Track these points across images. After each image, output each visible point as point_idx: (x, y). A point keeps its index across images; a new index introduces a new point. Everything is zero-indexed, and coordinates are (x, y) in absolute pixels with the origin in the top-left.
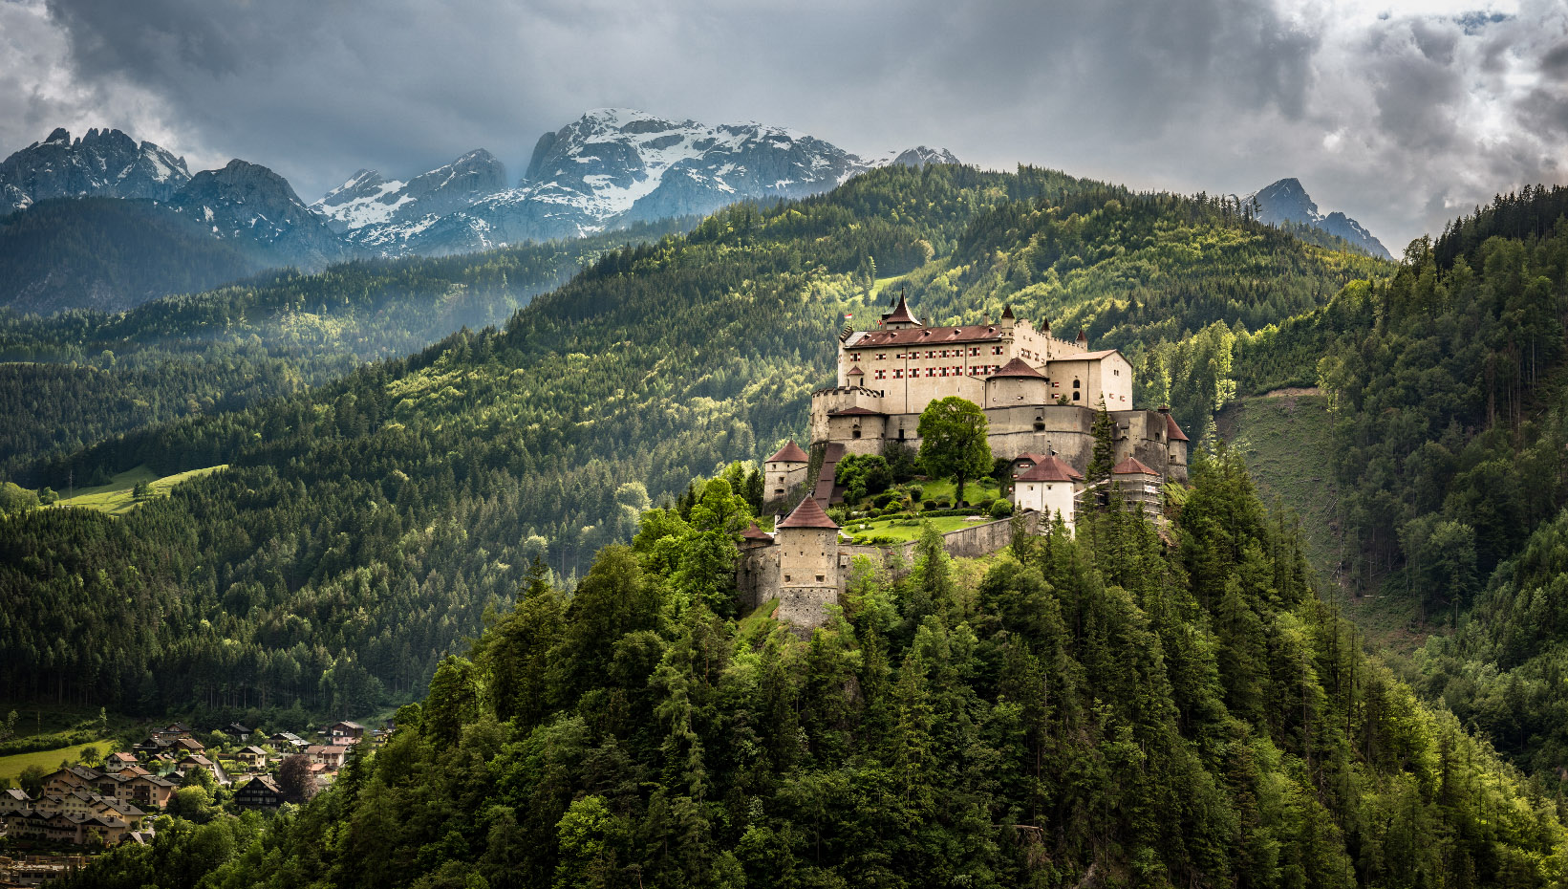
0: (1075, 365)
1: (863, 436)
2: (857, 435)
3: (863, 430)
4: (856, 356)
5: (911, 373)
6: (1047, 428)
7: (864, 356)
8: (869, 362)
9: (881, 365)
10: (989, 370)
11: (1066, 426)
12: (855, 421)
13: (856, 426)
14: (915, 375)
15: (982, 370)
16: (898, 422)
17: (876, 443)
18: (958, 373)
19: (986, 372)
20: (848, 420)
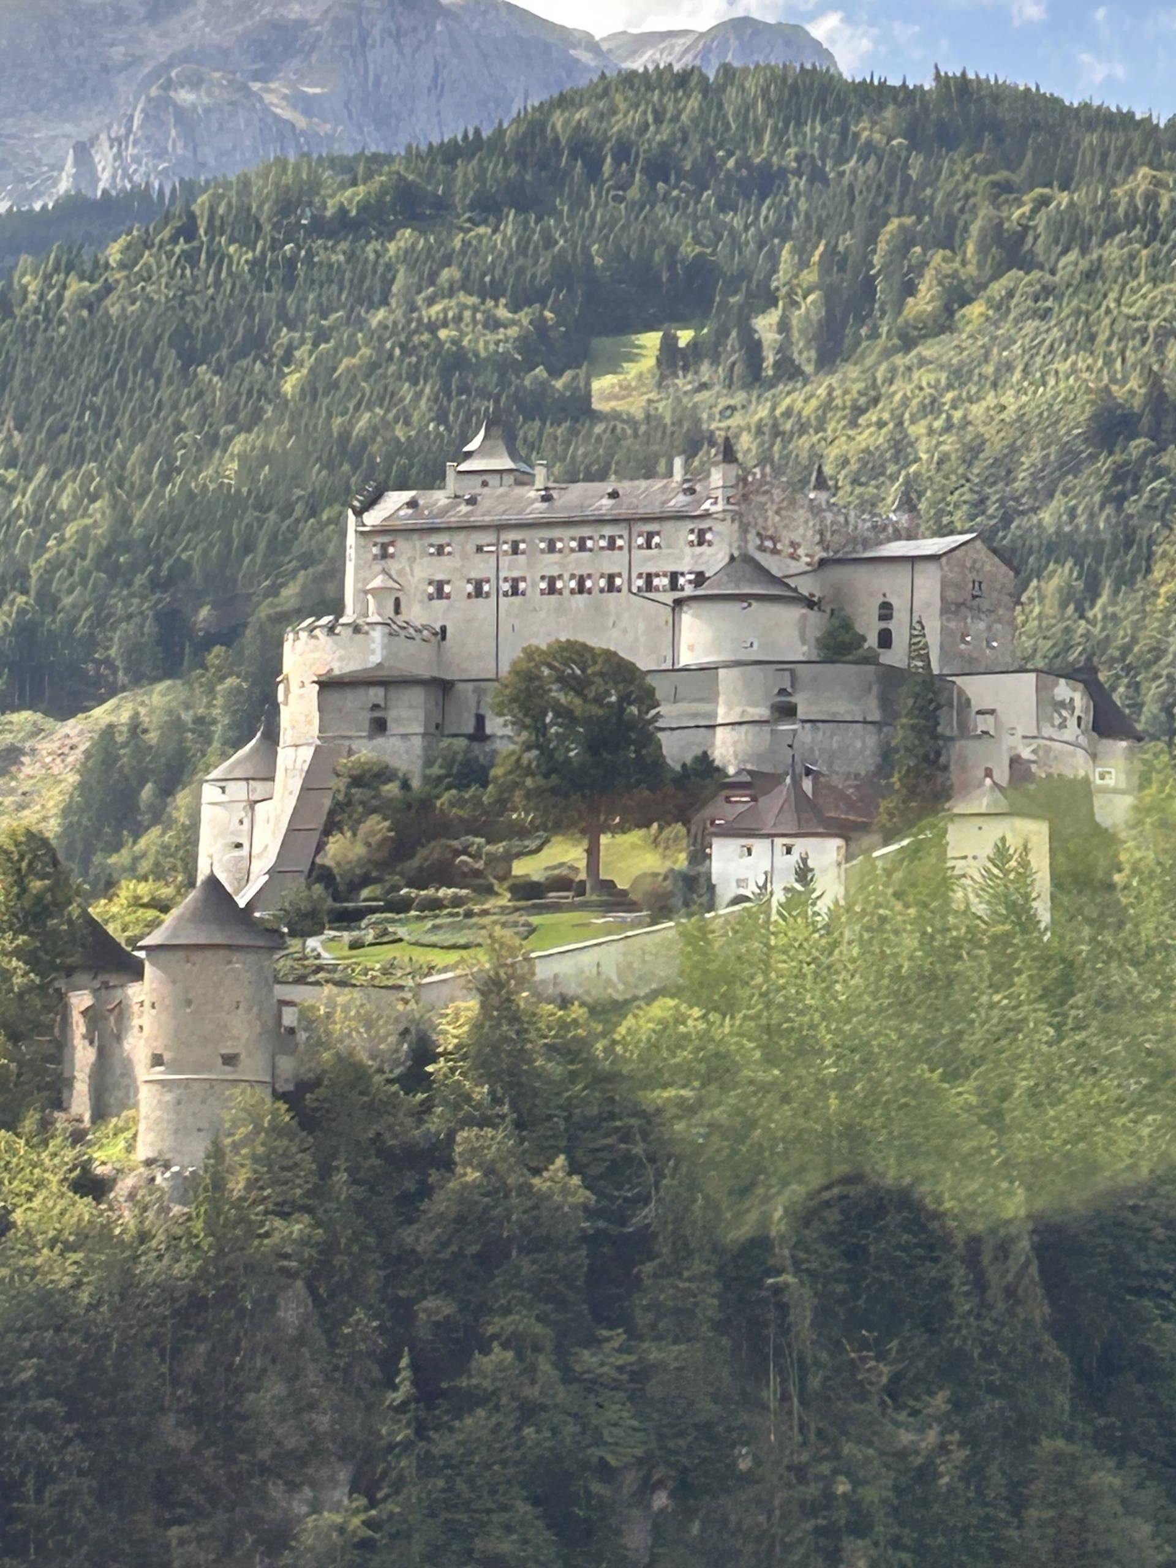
0: (882, 569)
1: (393, 727)
2: (380, 726)
3: (391, 715)
4: (384, 547)
5: (506, 587)
6: (801, 713)
7: (402, 548)
8: (412, 560)
9: (441, 569)
10: (681, 581)
11: (842, 708)
12: (376, 694)
13: (375, 707)
14: (515, 591)
15: (665, 581)
16: (472, 699)
17: (417, 743)
18: (611, 587)
19: (674, 586)
20: (361, 691)
